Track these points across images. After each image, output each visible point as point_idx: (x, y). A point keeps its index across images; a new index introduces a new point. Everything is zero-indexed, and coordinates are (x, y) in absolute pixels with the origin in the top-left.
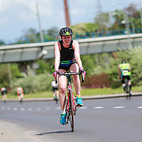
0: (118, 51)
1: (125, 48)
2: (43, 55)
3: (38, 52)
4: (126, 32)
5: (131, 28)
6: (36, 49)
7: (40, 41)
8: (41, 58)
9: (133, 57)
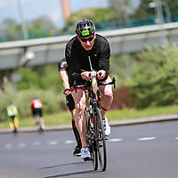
0: (146, 51)
1: (156, 46)
2: (28, 61)
3: (19, 56)
4: (157, 20)
5: (164, 14)
6: (16, 51)
7: (21, 38)
8: (25, 65)
9: (168, 59)
